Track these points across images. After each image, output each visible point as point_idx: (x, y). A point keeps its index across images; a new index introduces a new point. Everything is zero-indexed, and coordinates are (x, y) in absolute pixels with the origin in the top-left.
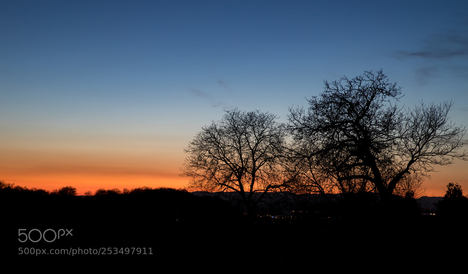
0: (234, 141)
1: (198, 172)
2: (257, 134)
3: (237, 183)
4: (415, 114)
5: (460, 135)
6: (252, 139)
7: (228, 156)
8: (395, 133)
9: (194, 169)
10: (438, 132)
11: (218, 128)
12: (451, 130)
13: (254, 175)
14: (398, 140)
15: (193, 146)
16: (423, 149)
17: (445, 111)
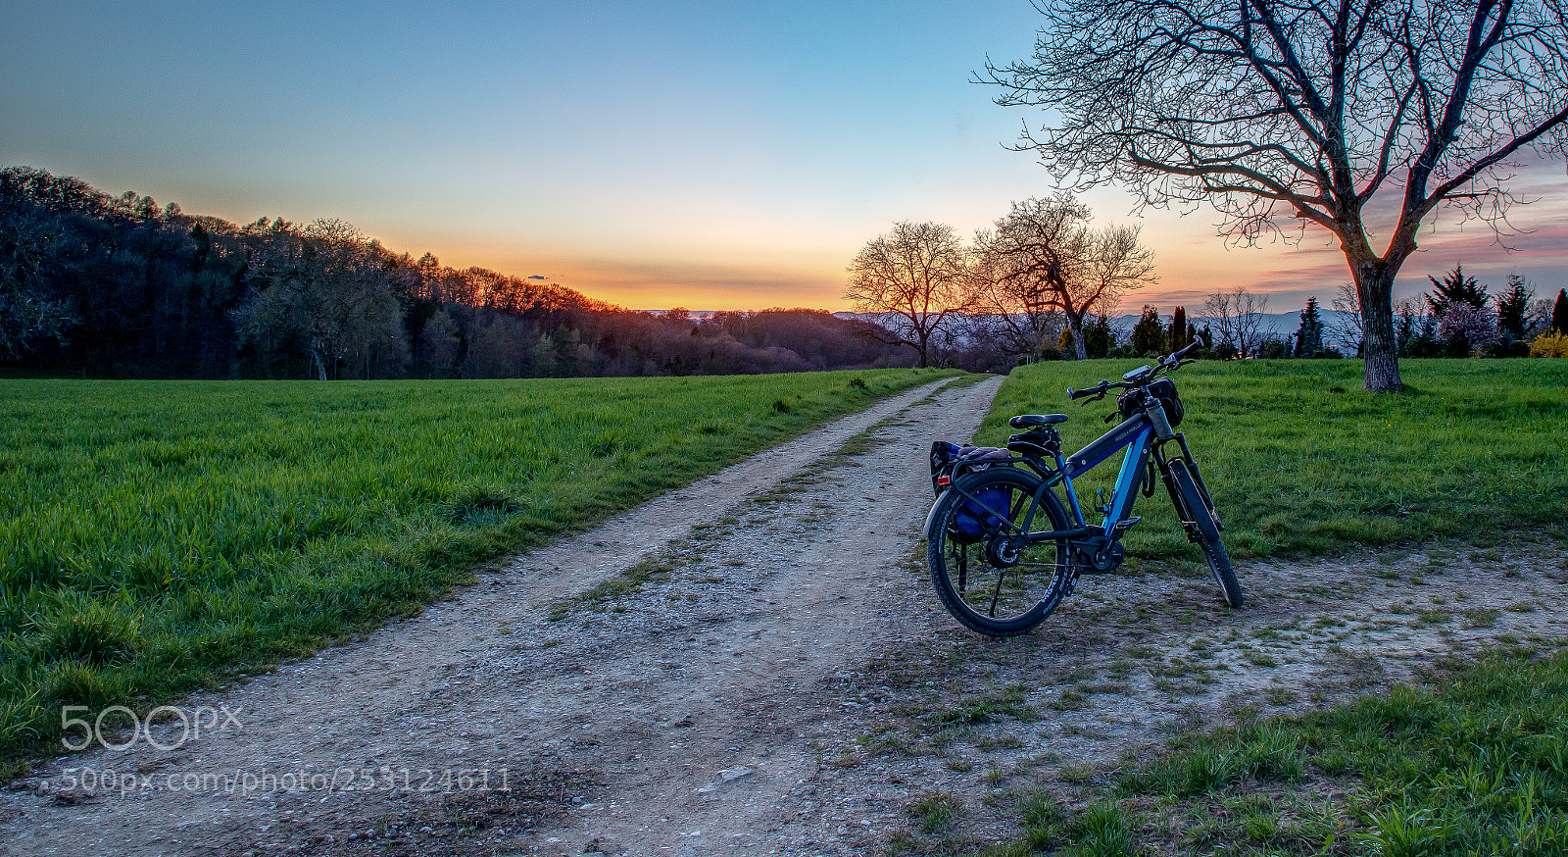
0: (905, 257)
1: (864, 294)
2: (931, 249)
3: (909, 306)
4: (1105, 236)
5: (1150, 257)
6: (925, 254)
7: (898, 275)
8: (1085, 257)
9: (858, 290)
10: (1128, 255)
11: (885, 242)
12: (1141, 253)
13: (927, 298)
14: (1088, 264)
15: (856, 264)
16: (1114, 273)
17: (1134, 234)
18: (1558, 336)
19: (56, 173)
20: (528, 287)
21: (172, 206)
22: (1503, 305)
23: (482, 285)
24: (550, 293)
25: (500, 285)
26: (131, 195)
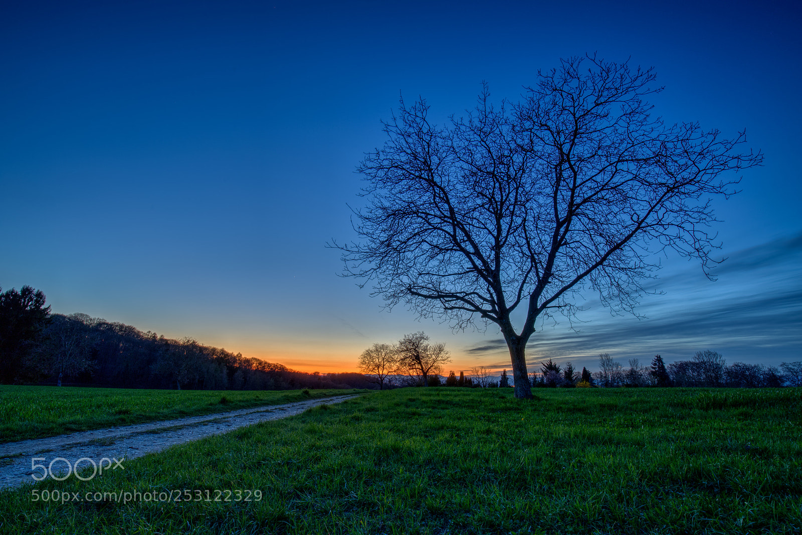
0: (377, 355)
2: (385, 353)
3: (377, 371)
4: (434, 347)
5: (449, 354)
6: (383, 354)
7: (374, 361)
8: (428, 353)
9: (362, 366)
10: (442, 353)
11: (371, 350)
12: (446, 352)
13: (383, 368)
14: (429, 356)
15: (361, 357)
16: (438, 359)
17: (444, 345)
18: (585, 382)
19: (127, 324)
20: (269, 364)
21: (162, 336)
22: (566, 372)
23: (255, 362)
24: (276, 366)
25: (260, 363)
26: (149, 332)
